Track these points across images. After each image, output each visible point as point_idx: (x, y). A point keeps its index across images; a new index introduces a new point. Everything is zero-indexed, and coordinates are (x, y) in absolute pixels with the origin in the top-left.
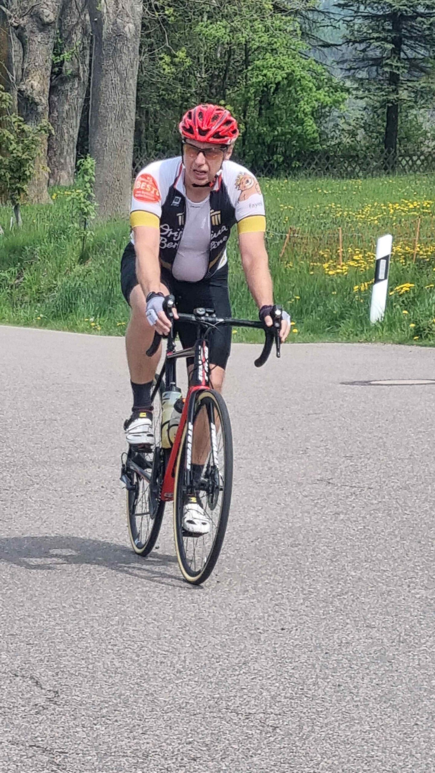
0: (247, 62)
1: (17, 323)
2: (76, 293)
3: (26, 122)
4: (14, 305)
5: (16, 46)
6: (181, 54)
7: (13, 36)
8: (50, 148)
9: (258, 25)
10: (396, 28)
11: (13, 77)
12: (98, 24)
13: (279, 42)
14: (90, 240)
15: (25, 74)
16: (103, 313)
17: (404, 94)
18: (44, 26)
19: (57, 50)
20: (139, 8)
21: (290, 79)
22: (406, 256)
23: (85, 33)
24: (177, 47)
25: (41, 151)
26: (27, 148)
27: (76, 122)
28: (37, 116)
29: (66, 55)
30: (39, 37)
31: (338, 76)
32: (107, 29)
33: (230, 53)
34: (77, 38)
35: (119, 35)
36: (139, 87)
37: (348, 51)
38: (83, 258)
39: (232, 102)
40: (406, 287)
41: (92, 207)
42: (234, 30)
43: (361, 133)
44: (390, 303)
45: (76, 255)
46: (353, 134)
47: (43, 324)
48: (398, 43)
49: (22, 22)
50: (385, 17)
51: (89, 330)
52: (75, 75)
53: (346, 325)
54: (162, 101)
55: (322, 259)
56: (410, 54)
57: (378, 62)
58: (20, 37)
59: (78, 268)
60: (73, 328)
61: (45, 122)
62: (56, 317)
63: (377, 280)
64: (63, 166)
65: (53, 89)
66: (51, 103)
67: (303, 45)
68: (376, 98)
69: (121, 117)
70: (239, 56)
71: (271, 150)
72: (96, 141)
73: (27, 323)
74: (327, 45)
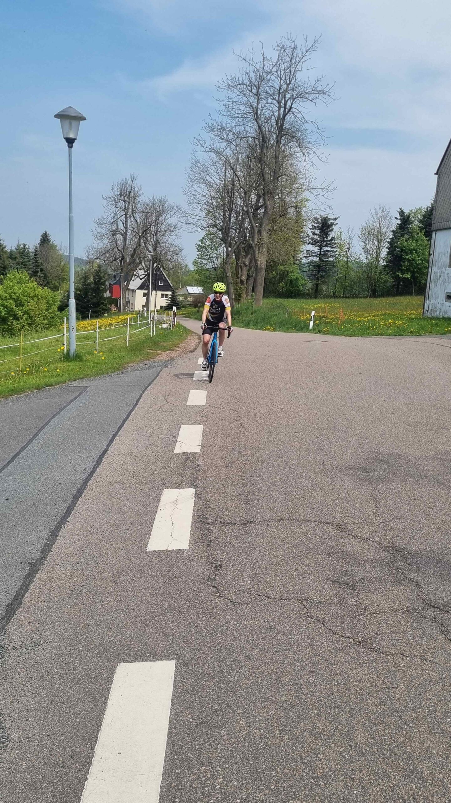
0: (287, 275)
1: (238, 327)
2: (250, 321)
3: (242, 285)
4: (237, 323)
5: (240, 270)
6: (274, 273)
7: (240, 268)
8: (246, 291)
9: (290, 267)
10: (319, 268)
11: (239, 276)
12: (257, 266)
13: (294, 271)
14: (253, 310)
15: (242, 275)
16: (255, 325)
17: (320, 282)
18: (246, 266)
19: (248, 271)
20: (265, 263)
21: (296, 278)
22: (318, 316)
23: (254, 267)
24: (273, 271)
25: (244, 291)
26: (241, 291)
27: (252, 286)
28: (244, 284)
29: (250, 272)
30: (245, 268)
31: (306, 278)
32: (259, 266)
33: (284, 272)
35: (261, 268)
36: (265, 279)
37: (309, 273)
38: (252, 314)
39: (284, 283)
40: (317, 322)
41: (254, 304)
42: (285, 268)
43: (310, 290)
44: (313, 325)
45: (250, 313)
46: (309, 290)
47: (243, 327)
48: (319, 271)
49: (242, 265)
50: (316, 266)
51: (252, 329)
52: (252, 276)
53: (304, 330)
54: (270, 282)
55: (301, 316)
56: (321, 274)
57: (315, 275)
58: (242, 269)
59: (251, 316)
60: (249, 328)
61: (245, 286)
62: (246, 326)
63: (311, 320)
64: (248, 295)
65: (247, 279)
66: (247, 282)
67: (299, 272)
68: (314, 283)
69: (261, 285)
70: (286, 273)
71: (292, 293)
72: (255, 290)
73: (240, 327)
74: (304, 271)
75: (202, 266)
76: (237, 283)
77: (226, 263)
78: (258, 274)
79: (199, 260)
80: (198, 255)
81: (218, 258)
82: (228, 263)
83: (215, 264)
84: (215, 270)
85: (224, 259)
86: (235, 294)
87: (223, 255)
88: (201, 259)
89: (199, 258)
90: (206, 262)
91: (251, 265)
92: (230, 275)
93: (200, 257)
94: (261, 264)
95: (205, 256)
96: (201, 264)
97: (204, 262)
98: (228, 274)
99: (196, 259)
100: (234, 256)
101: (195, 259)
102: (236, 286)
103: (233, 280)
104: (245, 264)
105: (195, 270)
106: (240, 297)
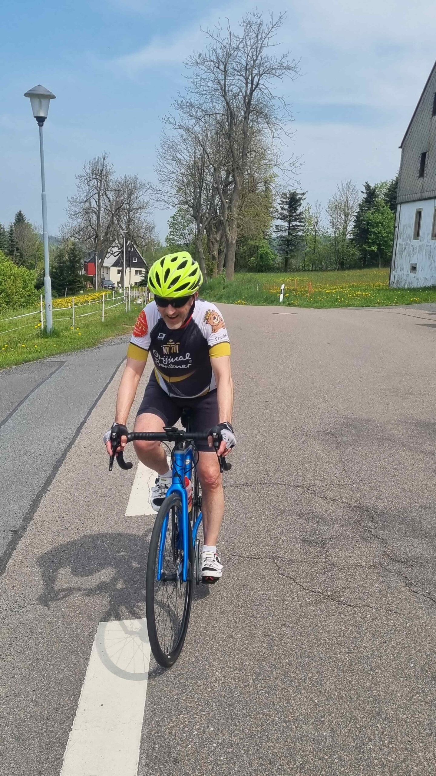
0: (258, 249)
2: (222, 295)
3: (213, 260)
5: (211, 245)
6: (245, 247)
8: (218, 266)
9: (260, 242)
10: (288, 243)
11: (211, 252)
12: (228, 241)
13: (264, 245)
14: (225, 285)
15: (213, 251)
16: (227, 299)
17: (289, 256)
18: (217, 241)
19: (220, 246)
20: (236, 238)
21: (266, 253)
22: (288, 289)
23: (225, 243)
24: (244, 246)
25: (216, 267)
26: (213, 266)
27: (223, 261)
28: (216, 260)
29: (221, 247)
30: (216, 244)
31: (276, 252)
32: (230, 242)
33: (254, 247)
34: (224, 244)
35: (232, 243)
36: (236, 254)
37: (278, 247)
38: (224, 288)
39: (255, 257)
40: (287, 295)
41: (225, 278)
42: (255, 243)
43: (280, 264)
44: (284, 298)
45: (222, 288)
46: (279, 264)
48: (288, 246)
49: (213, 240)
50: (286, 240)
51: (225, 303)
52: (223, 251)
53: (275, 303)
54: (241, 257)
55: (271, 290)
56: (291, 248)
57: (284, 250)
58: (213, 244)
59: (223, 290)
60: (221, 302)
61: (217, 261)
62: (218, 300)
63: (281, 293)
64: (220, 270)
65: (219, 254)
66: (218, 257)
67: (269, 246)
68: (283, 257)
69: (232, 260)
70: (256, 248)
71: (262, 267)
72: (227, 265)
74: (274, 246)
75: (174, 243)
76: (209, 259)
77: (198, 239)
78: (230, 249)
79: (171, 237)
80: (170, 232)
81: (189, 234)
82: (200, 239)
83: (187, 240)
84: (187, 246)
85: (195, 235)
86: (207, 270)
87: (194, 231)
88: (173, 235)
89: (171, 235)
90: (178, 239)
91: (223, 240)
92: (202, 251)
93: (172, 233)
94: (231, 239)
95: (177, 232)
96: (173, 240)
97: (176, 238)
98: (200, 250)
99: (169, 235)
100: (205, 232)
101: (167, 236)
102: (208, 261)
103: (205, 256)
104: (216, 239)
105: (167, 247)
106: (212, 272)
